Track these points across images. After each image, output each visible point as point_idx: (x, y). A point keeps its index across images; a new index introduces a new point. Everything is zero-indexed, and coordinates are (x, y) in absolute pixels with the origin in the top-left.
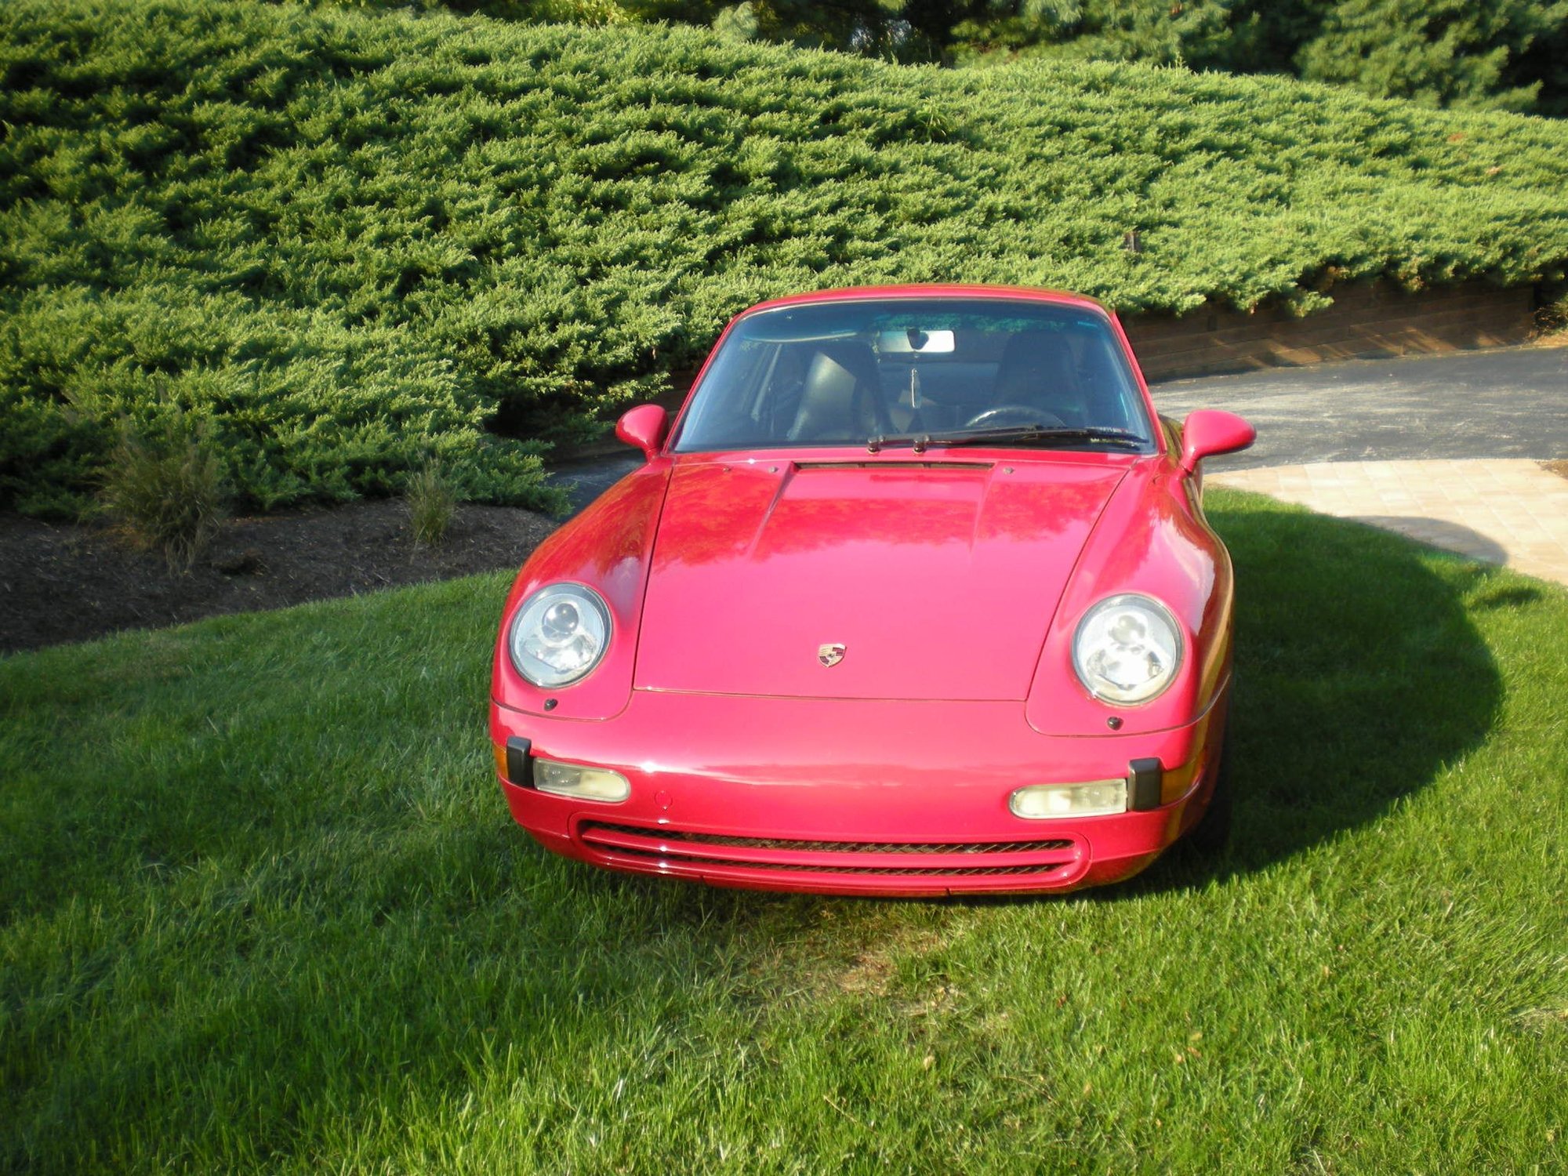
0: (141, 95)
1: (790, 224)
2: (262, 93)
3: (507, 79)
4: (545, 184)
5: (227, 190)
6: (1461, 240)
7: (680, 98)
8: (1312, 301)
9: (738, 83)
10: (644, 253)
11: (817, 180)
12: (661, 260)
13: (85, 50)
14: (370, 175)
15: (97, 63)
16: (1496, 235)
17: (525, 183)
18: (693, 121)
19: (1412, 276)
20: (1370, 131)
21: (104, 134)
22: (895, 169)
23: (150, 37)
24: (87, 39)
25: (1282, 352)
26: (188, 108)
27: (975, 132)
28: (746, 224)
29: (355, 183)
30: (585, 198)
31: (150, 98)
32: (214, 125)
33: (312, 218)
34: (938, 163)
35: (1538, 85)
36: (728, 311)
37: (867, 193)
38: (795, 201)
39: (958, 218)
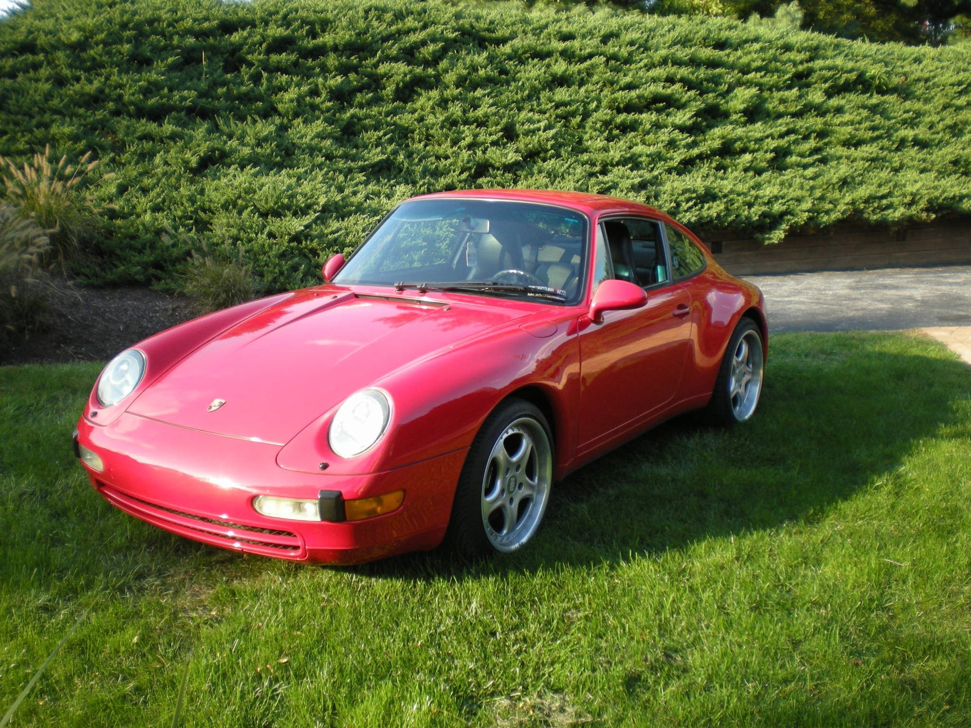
0: (348, 58)
1: (748, 144)
2: (424, 57)
3: (581, 50)
4: (586, 115)
5: (388, 114)
7: (694, 62)
9: (739, 53)
10: (640, 159)
11: (780, 116)
12: (650, 164)
13: (323, 31)
14: (475, 107)
15: (327, 39)
17: (573, 114)
18: (697, 77)
21: (320, 80)
22: (839, 110)
23: (362, 24)
24: (325, 24)
26: (376, 66)
27: (913, 88)
28: (717, 144)
29: (464, 112)
30: (611, 124)
31: (354, 60)
32: (388, 76)
33: (431, 132)
34: (873, 109)
36: (682, 198)
37: (812, 125)
38: (758, 129)
39: (875, 144)
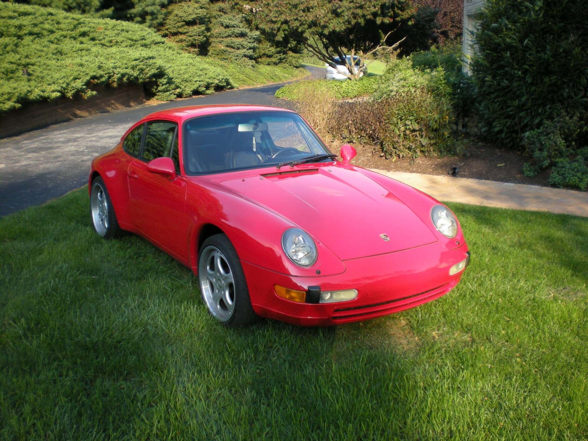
6: (127, 68)
8: (90, 93)
16: (136, 66)
19: (114, 81)
20: (75, 27)
25: (78, 112)
35: (112, 8)
